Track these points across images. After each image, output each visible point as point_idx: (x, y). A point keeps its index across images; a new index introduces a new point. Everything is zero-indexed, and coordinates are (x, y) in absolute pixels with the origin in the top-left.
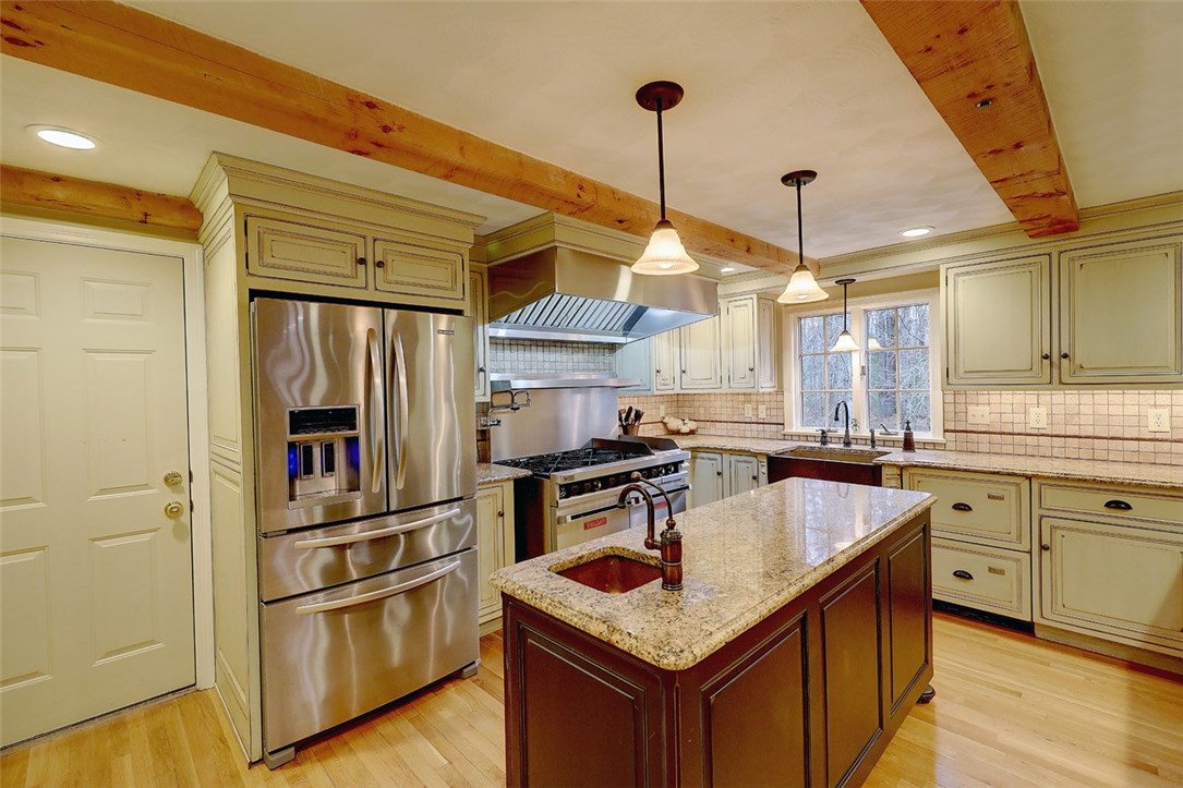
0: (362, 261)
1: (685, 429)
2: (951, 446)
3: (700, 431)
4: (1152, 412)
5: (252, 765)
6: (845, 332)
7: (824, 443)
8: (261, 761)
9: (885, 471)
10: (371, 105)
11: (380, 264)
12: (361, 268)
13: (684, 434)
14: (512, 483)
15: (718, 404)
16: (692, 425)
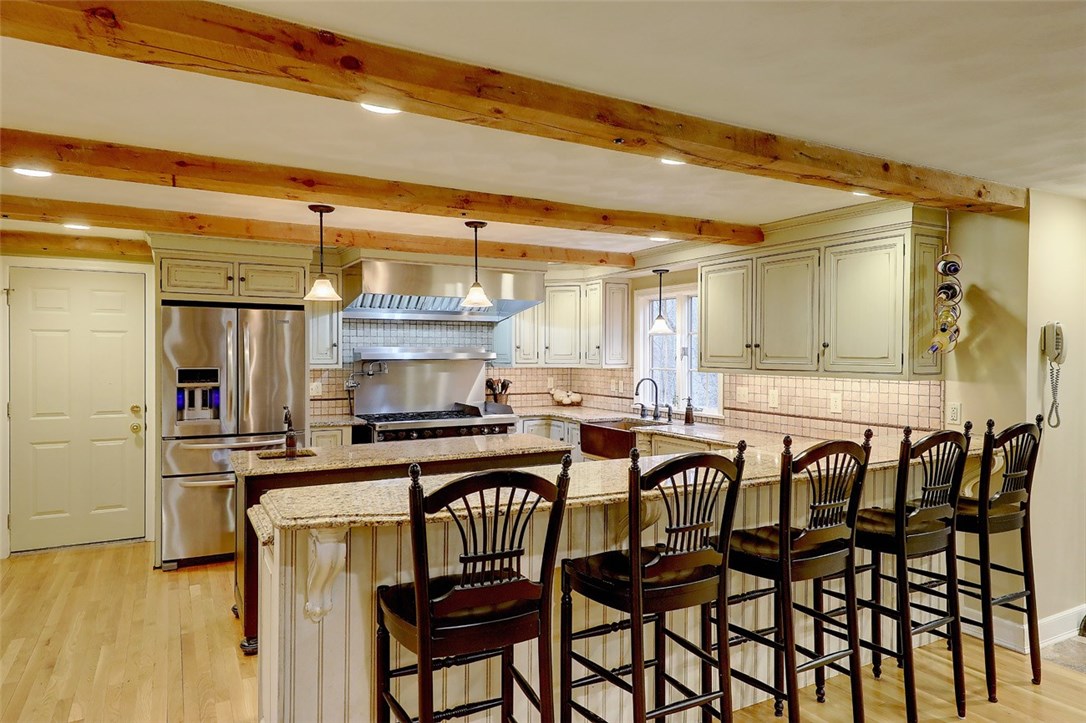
0: (230, 278)
1: (567, 401)
2: (727, 422)
3: (584, 403)
4: (833, 396)
5: (155, 568)
6: (660, 316)
7: (643, 416)
8: (160, 568)
9: (639, 438)
10: (192, 217)
11: (243, 279)
12: (230, 282)
13: (564, 405)
14: (350, 429)
15: (595, 378)
16: (576, 398)
